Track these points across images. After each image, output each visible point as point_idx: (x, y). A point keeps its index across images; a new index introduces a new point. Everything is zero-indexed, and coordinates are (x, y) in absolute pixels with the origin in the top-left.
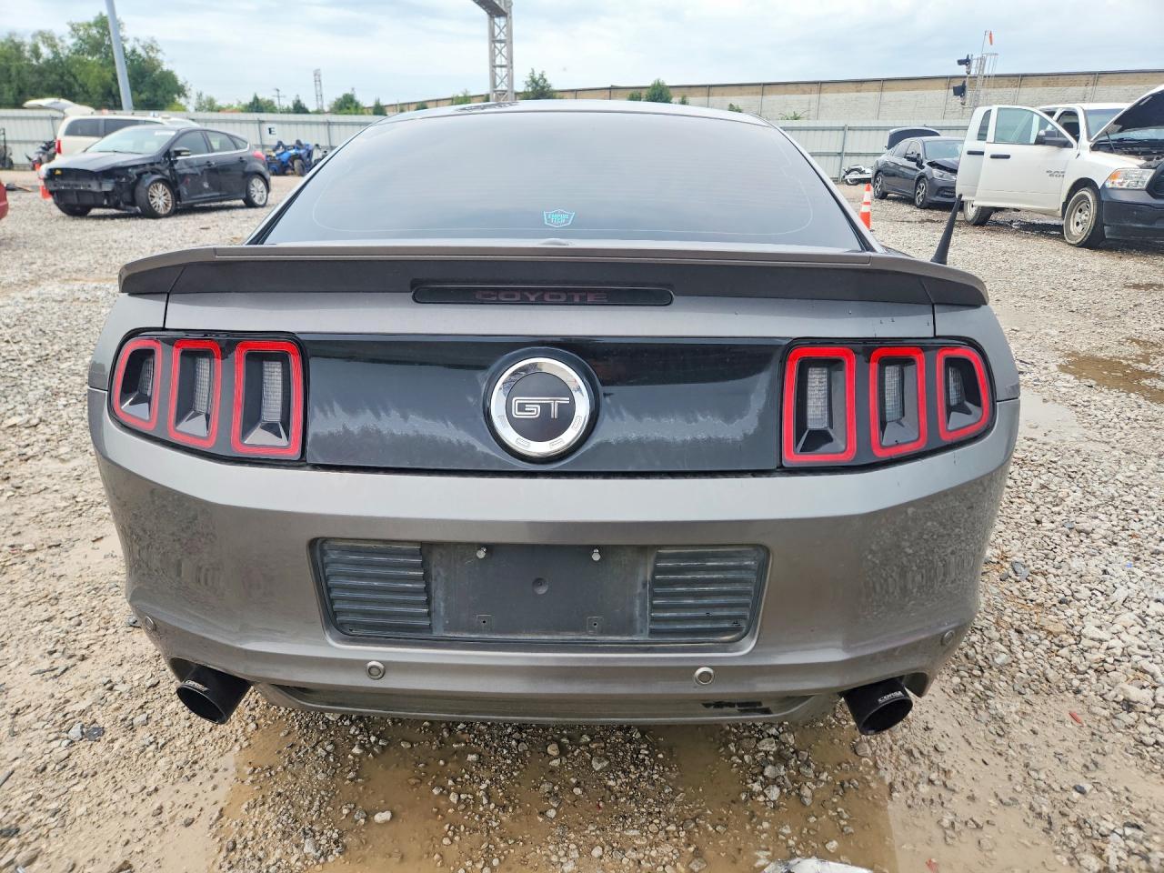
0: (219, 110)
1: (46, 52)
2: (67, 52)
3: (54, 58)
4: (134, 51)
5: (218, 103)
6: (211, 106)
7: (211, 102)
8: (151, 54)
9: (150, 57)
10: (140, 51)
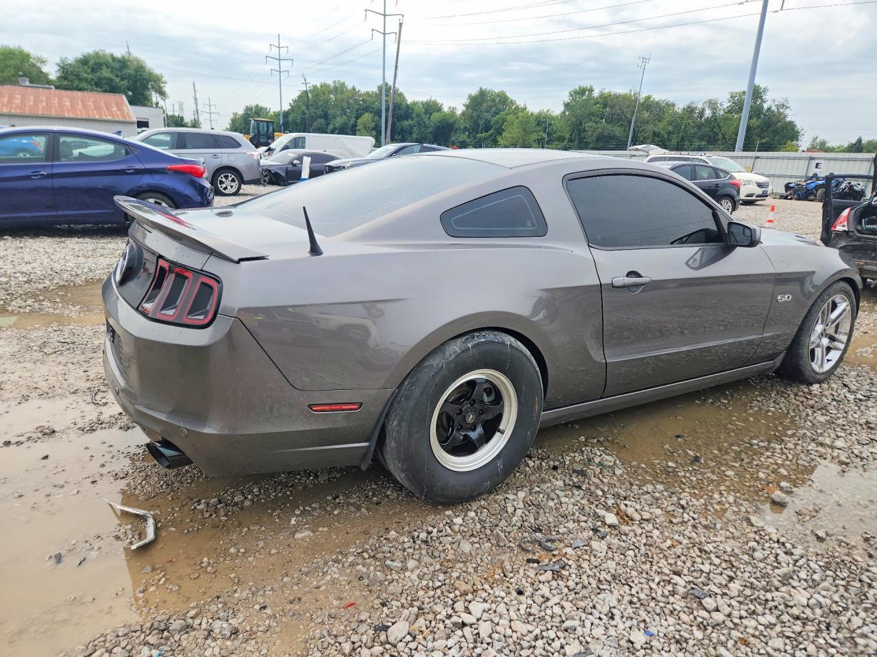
0: (828, 150)
1: (708, 113)
2: (722, 113)
3: (712, 117)
4: (769, 109)
5: (829, 145)
6: (823, 148)
7: (823, 143)
8: (781, 110)
9: (779, 112)
10: (774, 108)
